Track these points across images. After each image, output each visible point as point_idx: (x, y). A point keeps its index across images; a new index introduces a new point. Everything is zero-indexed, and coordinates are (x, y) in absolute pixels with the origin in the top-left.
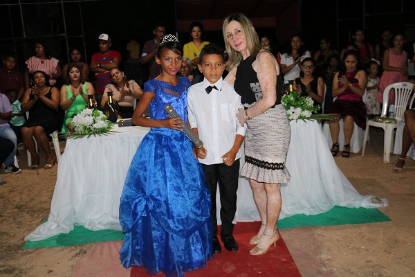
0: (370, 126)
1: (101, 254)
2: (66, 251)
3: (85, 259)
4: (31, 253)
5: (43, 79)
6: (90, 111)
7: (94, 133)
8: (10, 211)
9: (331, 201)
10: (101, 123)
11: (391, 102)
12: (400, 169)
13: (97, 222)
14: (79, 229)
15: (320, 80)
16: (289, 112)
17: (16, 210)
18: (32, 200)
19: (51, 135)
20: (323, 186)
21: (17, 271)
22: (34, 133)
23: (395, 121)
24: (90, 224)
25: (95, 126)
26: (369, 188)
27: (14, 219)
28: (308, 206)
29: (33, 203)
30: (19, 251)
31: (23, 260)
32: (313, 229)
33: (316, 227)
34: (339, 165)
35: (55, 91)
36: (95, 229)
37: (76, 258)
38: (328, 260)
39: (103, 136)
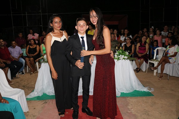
0: (150, 63)
2: (40, 102)
3: (46, 105)
9: (134, 89)
11: (157, 54)
14: (45, 95)
15: (133, 46)
16: (120, 57)
17: (23, 87)
23: (158, 61)
26: (148, 84)
29: (28, 85)
32: (126, 98)
33: (127, 97)
34: (137, 76)
35: (38, 46)
37: (44, 104)
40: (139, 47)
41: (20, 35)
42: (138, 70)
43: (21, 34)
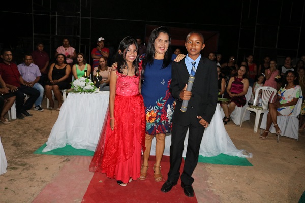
1: (78, 163)
2: (58, 158)
3: (68, 164)
4: (38, 156)
5: (63, 59)
6: (84, 79)
7: (85, 92)
8: (31, 131)
9: (219, 150)
10: (90, 86)
12: (264, 137)
13: (79, 144)
14: (68, 146)
15: (223, 80)
17: (35, 131)
18: (45, 127)
19: (62, 91)
20: (216, 141)
21: (28, 166)
22: (53, 89)
23: (262, 108)
24: (75, 145)
25: (86, 87)
26: (243, 146)
27: (33, 136)
28: (205, 152)
29: (45, 128)
30: (32, 155)
31: (32, 160)
32: (206, 165)
33: (208, 164)
34: (227, 130)
35: (68, 67)
36: (77, 148)
37: (64, 163)
38: (211, 184)
39: (89, 94)
40: (233, 83)
41: (39, 48)
42: (226, 120)
43: (41, 45)
